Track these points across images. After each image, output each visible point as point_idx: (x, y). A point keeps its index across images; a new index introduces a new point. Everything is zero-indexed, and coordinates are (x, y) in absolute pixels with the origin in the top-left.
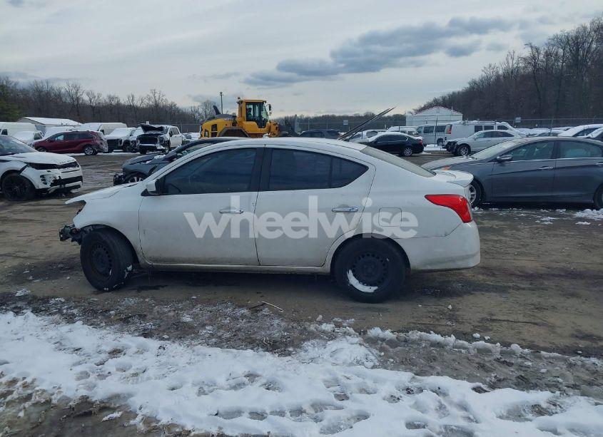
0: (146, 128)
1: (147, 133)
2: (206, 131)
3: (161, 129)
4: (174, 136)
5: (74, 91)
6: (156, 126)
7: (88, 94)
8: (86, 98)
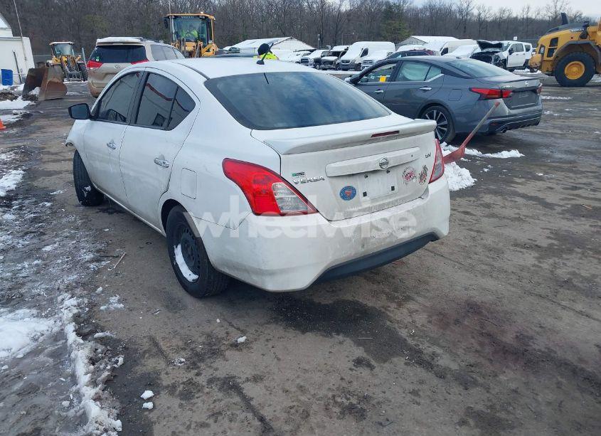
0: (483, 45)
1: (485, 51)
2: (542, 46)
3: (499, 46)
4: (514, 54)
5: (465, 5)
6: (494, 43)
7: (479, 9)
8: (475, 12)
